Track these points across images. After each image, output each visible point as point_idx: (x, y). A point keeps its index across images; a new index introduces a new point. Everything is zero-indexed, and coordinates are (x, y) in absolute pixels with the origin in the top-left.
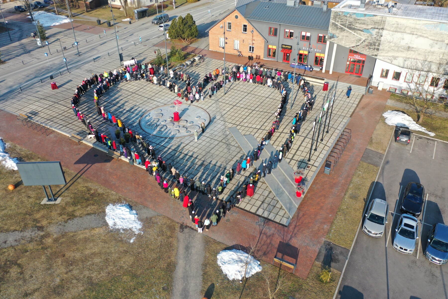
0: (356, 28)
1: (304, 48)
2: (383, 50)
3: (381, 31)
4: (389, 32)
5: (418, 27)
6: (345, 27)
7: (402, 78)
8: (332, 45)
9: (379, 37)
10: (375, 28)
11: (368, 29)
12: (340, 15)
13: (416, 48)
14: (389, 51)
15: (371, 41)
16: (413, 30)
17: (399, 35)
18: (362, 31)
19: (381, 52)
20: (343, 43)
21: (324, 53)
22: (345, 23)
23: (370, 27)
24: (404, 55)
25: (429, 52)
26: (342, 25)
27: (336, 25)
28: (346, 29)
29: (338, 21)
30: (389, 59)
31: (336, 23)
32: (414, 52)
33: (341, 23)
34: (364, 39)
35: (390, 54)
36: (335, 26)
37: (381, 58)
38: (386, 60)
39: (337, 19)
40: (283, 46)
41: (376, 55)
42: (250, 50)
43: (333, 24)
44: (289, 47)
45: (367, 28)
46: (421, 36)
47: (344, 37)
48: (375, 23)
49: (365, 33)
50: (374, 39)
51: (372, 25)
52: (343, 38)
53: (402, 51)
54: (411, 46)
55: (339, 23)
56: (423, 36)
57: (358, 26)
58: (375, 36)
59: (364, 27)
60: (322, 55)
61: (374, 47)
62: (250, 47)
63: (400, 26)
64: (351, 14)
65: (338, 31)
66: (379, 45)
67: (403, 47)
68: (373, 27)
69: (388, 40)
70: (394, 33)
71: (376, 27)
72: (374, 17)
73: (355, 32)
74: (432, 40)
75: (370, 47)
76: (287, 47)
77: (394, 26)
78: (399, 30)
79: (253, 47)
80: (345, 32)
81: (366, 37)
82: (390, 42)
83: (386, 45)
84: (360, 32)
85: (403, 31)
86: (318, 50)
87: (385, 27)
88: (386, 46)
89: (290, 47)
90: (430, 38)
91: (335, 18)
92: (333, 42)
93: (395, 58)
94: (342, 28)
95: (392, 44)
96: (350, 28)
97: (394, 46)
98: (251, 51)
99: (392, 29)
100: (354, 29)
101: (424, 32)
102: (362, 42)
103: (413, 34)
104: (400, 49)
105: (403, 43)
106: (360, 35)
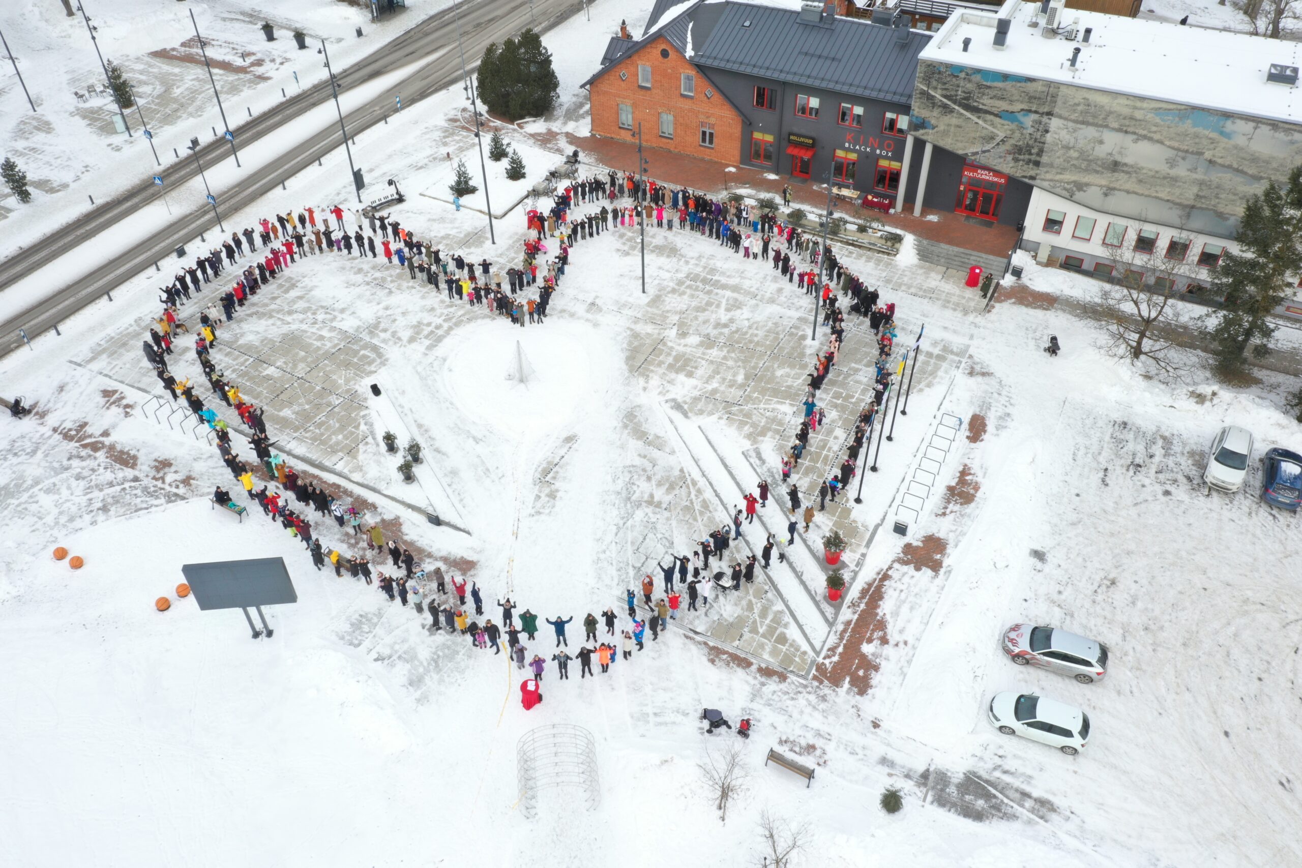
0: (981, 107)
1: (847, 145)
2: (1051, 165)
3: (1045, 119)
4: (1065, 123)
5: (1138, 115)
6: (955, 103)
7: (1098, 233)
8: (919, 145)
9: (1039, 133)
10: (1030, 111)
11: (1012, 112)
12: (940, 73)
13: (1132, 166)
14: (1064, 169)
15: (1021, 143)
16: (1127, 122)
17: (1090, 132)
18: (996, 115)
19: (1045, 170)
20: (947, 143)
21: (900, 160)
22: (953, 93)
23: (1017, 107)
24: (1104, 182)
25: (1165, 178)
26: (945, 97)
27: (930, 98)
28: (957, 107)
29: (935, 88)
30: (1065, 189)
31: (932, 92)
32: (1126, 176)
33: (944, 92)
34: (1001, 135)
35: (1068, 177)
36: (928, 99)
37: (1046, 184)
38: (1058, 190)
39: (934, 83)
40: (792, 137)
41: (1033, 178)
42: (704, 140)
43: (923, 93)
44: (807, 141)
45: (1010, 108)
46: (1145, 137)
47: (952, 129)
48: (1031, 98)
49: (1006, 122)
50: (1028, 137)
51: (1022, 102)
52: (948, 131)
53: (1097, 172)
54: (1118, 158)
55: (939, 91)
56: (1150, 139)
57: (986, 102)
58: (1031, 130)
59: (1003, 105)
60: (895, 165)
61: (1027, 157)
62: (704, 133)
63: (1092, 110)
64: (970, 72)
65: (936, 112)
66: (1041, 152)
67: (1099, 163)
68: (1026, 108)
69: (1064, 143)
70: (1079, 126)
71: (1033, 109)
72: (1029, 84)
73: (979, 118)
74: (1173, 148)
75: (1017, 156)
76: (802, 139)
77: (1080, 108)
78: (1091, 120)
79: (711, 135)
80: (955, 115)
81: (1009, 132)
82: (1067, 148)
83: (1058, 154)
84: (992, 117)
85: (1100, 122)
86: (884, 153)
87: (1056, 110)
88: (1059, 158)
89: (811, 141)
90: (1167, 143)
91: (927, 79)
92: (924, 138)
93: (1080, 187)
94: (945, 106)
95: (1074, 154)
96: (968, 108)
97: (1077, 158)
98: (707, 144)
99: (1073, 117)
100: (975, 110)
101: (1154, 129)
102: (998, 144)
103: (1126, 132)
104: (1094, 166)
105: (1101, 152)
106: (992, 124)
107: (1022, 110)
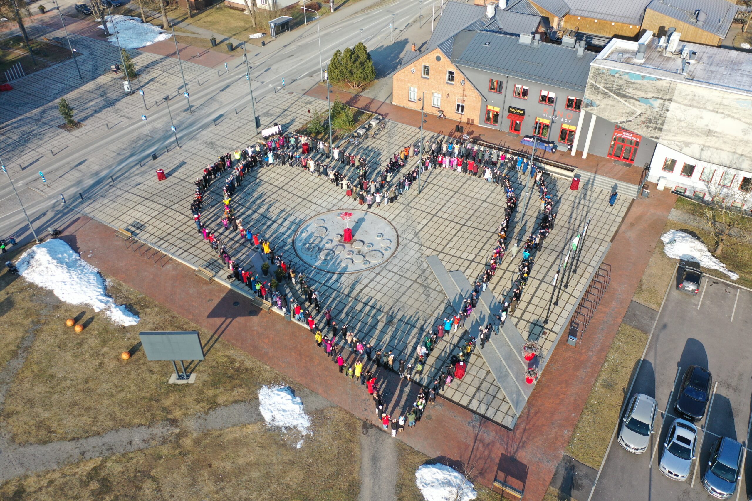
0: (627, 94)
1: (544, 115)
2: (669, 131)
3: (667, 103)
4: (679, 105)
5: (725, 102)
6: (611, 92)
7: (696, 173)
8: (588, 117)
9: (663, 111)
10: (658, 98)
11: (647, 98)
12: (603, 73)
13: (720, 133)
14: (677, 133)
15: (651, 117)
16: (718, 106)
17: (694, 112)
18: (637, 100)
19: (665, 133)
20: (605, 115)
21: (576, 125)
22: (611, 86)
23: (650, 95)
24: (702, 142)
25: (741, 141)
26: (606, 88)
27: (597, 88)
28: (612, 94)
29: (600, 83)
30: (677, 145)
31: (597, 85)
32: (716, 139)
33: (605, 85)
34: (639, 112)
35: (680, 138)
36: (595, 89)
37: (665, 142)
38: (673, 146)
39: (599, 80)
40: (511, 109)
41: (657, 138)
42: (458, 110)
43: (592, 85)
44: (519, 112)
45: (646, 96)
46: (729, 116)
47: (609, 107)
48: (659, 90)
49: (642, 104)
50: (655, 113)
51: (653, 92)
52: (606, 108)
53: (698, 136)
54: (712, 128)
55: (602, 85)
56: (733, 117)
57: (631, 92)
58: (657, 109)
59: (641, 94)
60: (572, 128)
61: (654, 125)
62: (458, 106)
63: (697, 98)
64: (621, 73)
65: (600, 96)
66: (663, 123)
67: (700, 130)
68: (655, 96)
69: (678, 117)
70: (688, 108)
71: (660, 97)
72: (658, 82)
73: (626, 101)
74: (747, 123)
75: (648, 124)
76: (517, 111)
77: (689, 97)
78: (695, 104)
79: (463, 107)
80: (611, 99)
81: (644, 111)
82: (680, 121)
83: (674, 124)
84: (634, 101)
85: (701, 106)
86: (566, 120)
87: (674, 98)
88: (674, 126)
89: (522, 112)
90: (743, 120)
91: (595, 77)
92: (591, 112)
93: (687, 144)
94: (605, 94)
95: (683, 124)
96: (619, 95)
97: (686, 127)
98: (460, 112)
99: (684, 102)
100: (624, 96)
101: (735, 111)
102: (637, 117)
103: (717, 112)
104: (696, 132)
105: (701, 124)
106: (634, 105)
107: (653, 97)
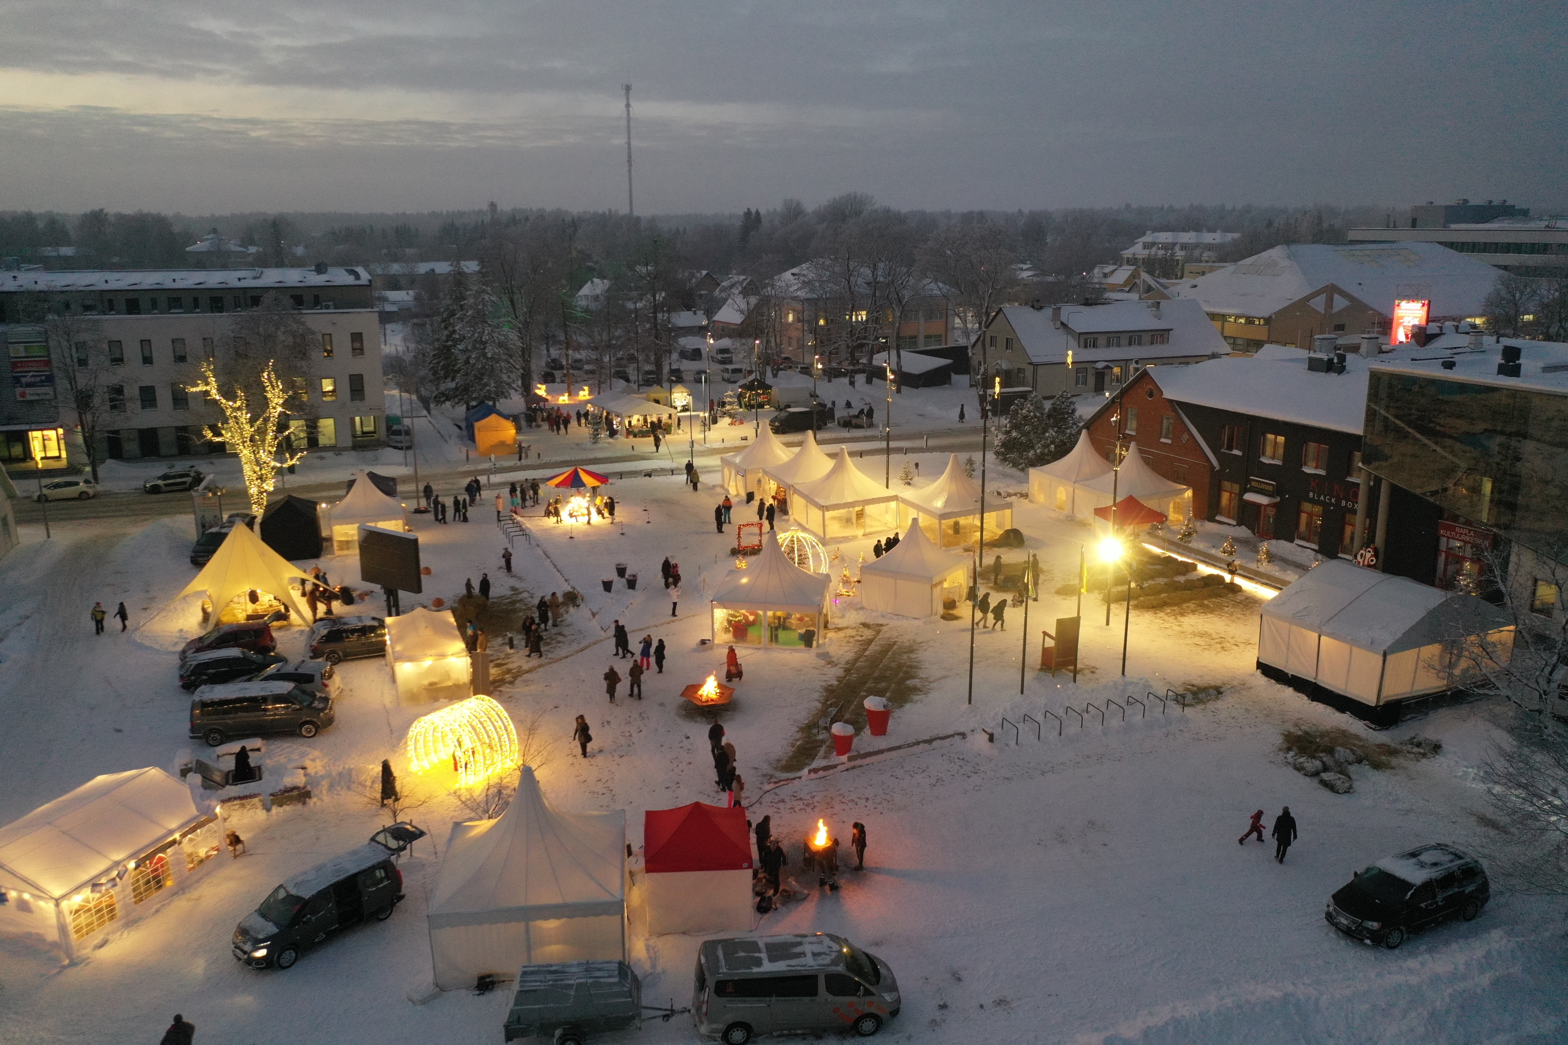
0: (1438, 428)
1: (1311, 494)
2: (1528, 508)
3: (1514, 443)
4: (1541, 446)
6: (1409, 425)
9: (1509, 462)
10: (1494, 431)
11: (1474, 434)
12: (1390, 387)
14: (1544, 513)
18: (1456, 439)
19: (1520, 515)
22: (1407, 412)
23: (1480, 427)
26: (1398, 417)
27: (1383, 420)
28: (1411, 430)
29: (1387, 407)
31: (1383, 412)
33: (1397, 412)
34: (1463, 466)
35: (1550, 525)
36: (1380, 421)
37: (1524, 537)
39: (1386, 400)
40: (1253, 484)
41: (1507, 528)
43: (1374, 413)
44: (1268, 488)
45: (1472, 430)
47: (1408, 460)
48: (1494, 413)
49: (1468, 448)
50: (1495, 467)
51: (1484, 420)
52: (1403, 464)
55: (1391, 411)
57: (1444, 422)
58: (1497, 459)
59: (1463, 425)
64: (1424, 384)
65: (1391, 439)
66: (1513, 490)
68: (1490, 427)
69: (1540, 475)
70: (1555, 450)
71: (1499, 429)
72: (1489, 394)
73: (1436, 443)
76: (1263, 486)
77: (1555, 424)
80: (1409, 441)
81: (1472, 462)
82: (1545, 482)
83: (1534, 492)
84: (1451, 442)
86: (1349, 504)
87: (1528, 431)
88: (1535, 496)
89: (1272, 489)
91: (1377, 396)
92: (1379, 474)
94: (1399, 430)
95: (1553, 491)
96: (1423, 430)
97: (1559, 497)
99: (1548, 437)
100: (1433, 433)
102: (1462, 480)
106: (1452, 452)
107: (1486, 430)
